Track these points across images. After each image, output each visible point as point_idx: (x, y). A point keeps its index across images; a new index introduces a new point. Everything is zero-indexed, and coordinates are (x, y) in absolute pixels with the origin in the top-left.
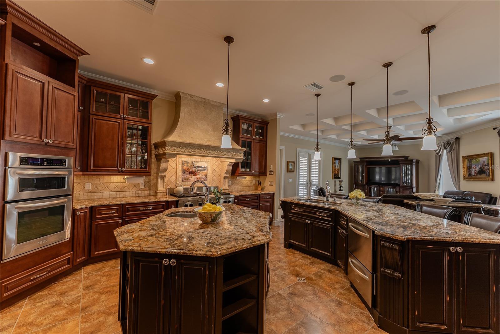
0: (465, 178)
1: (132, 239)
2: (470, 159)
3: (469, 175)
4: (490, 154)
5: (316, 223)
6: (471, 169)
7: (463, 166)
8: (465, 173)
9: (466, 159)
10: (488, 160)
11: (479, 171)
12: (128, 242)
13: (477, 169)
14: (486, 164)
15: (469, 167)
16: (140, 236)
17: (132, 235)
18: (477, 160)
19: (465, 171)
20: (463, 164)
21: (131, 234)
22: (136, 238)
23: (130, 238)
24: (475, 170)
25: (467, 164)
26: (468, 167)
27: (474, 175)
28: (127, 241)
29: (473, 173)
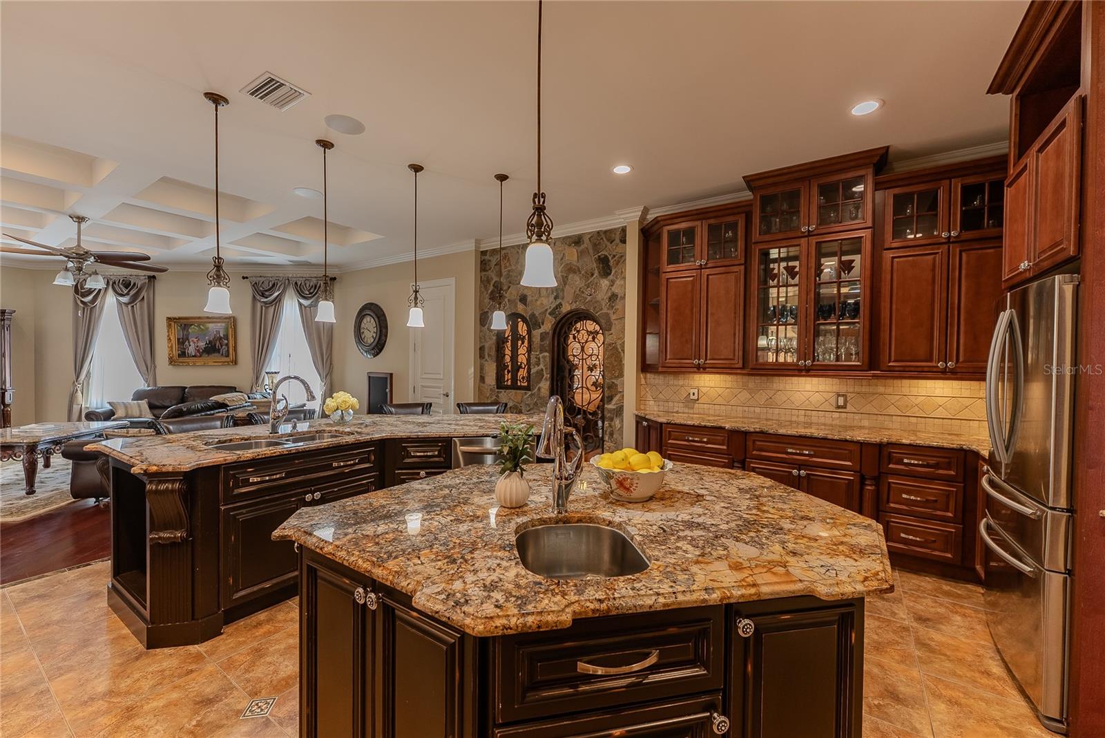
0: (172, 361)
1: (853, 527)
2: (185, 325)
3: (183, 354)
4: (232, 319)
5: (336, 490)
6: (187, 343)
7: (168, 336)
8: (172, 350)
9: (175, 322)
10: (227, 329)
11: (205, 348)
12: (864, 524)
13: (202, 344)
14: (222, 336)
15: (181, 340)
16: (828, 526)
17: (845, 535)
18: (202, 327)
19: (172, 347)
20: (168, 332)
21: (845, 540)
22: (842, 524)
23: (854, 530)
24: (197, 346)
25: (176, 332)
26: (179, 339)
27: (193, 354)
28: (866, 526)
29: (191, 350)
